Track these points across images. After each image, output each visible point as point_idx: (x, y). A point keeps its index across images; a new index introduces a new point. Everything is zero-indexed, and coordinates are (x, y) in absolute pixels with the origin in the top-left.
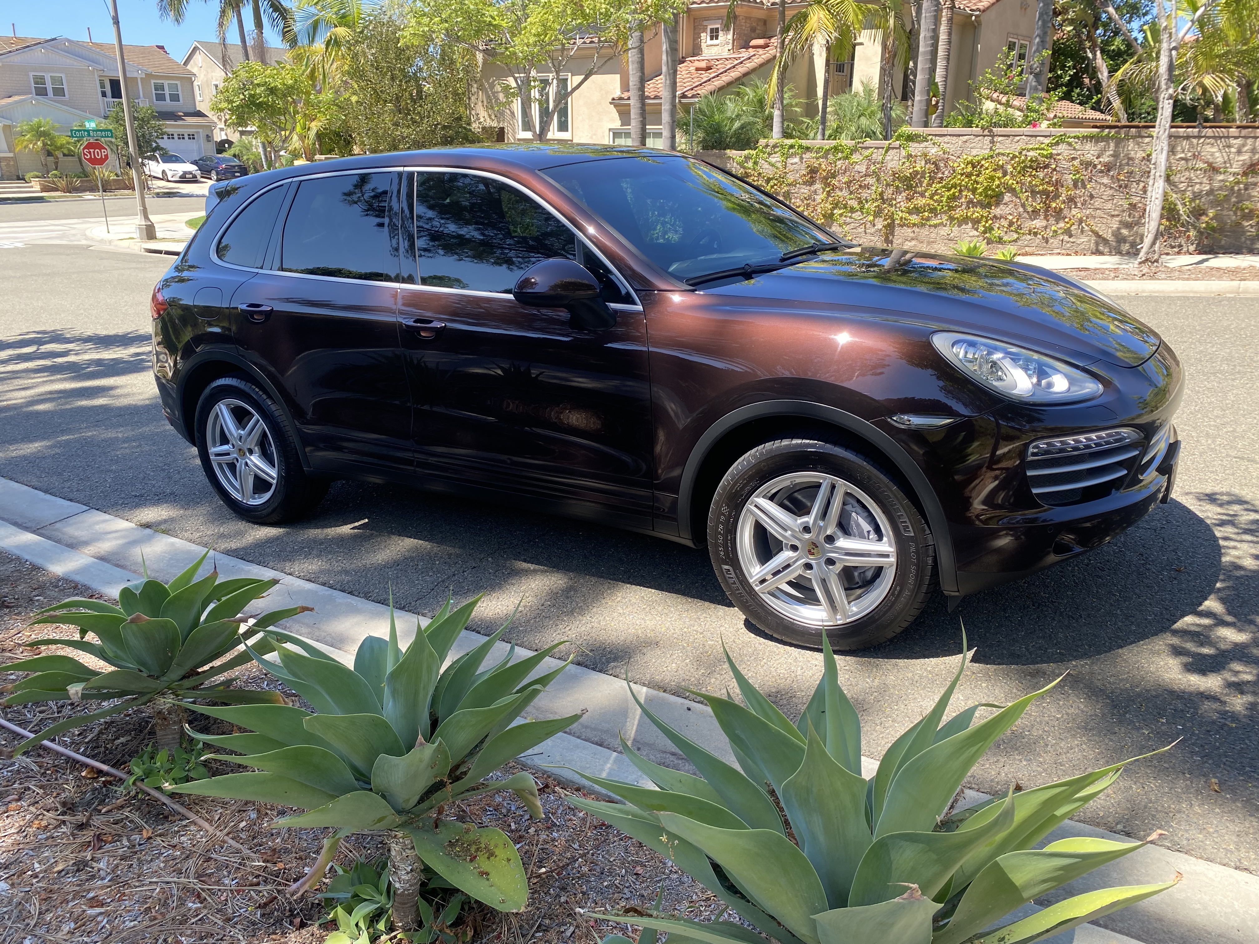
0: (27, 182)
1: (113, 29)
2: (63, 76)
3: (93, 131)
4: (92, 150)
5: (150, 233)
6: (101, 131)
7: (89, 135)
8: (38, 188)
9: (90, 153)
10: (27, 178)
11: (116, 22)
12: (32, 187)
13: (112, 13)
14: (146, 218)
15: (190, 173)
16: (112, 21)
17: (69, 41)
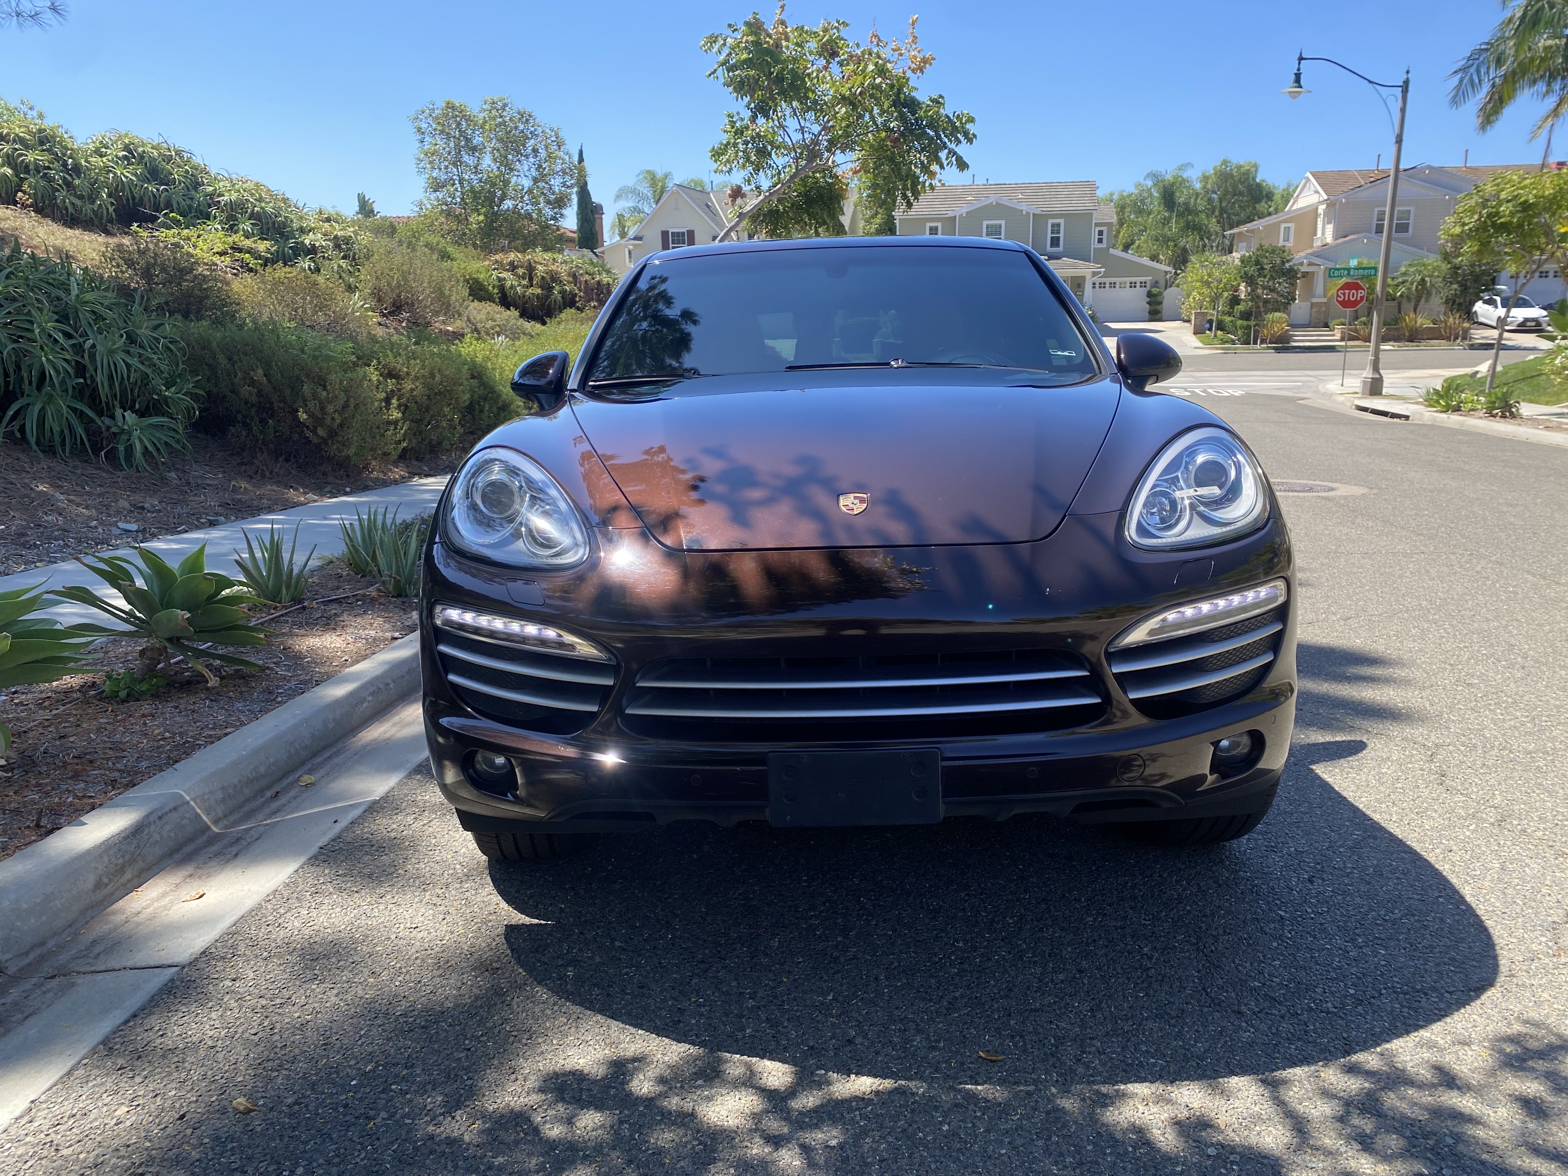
0: (1331, 330)
1: (1394, 149)
2: (1412, 209)
3: (1355, 269)
4: (1347, 291)
5: (1375, 388)
6: (1364, 269)
7: (1349, 274)
8: (1338, 336)
9: (1344, 294)
10: (1331, 325)
11: (1399, 140)
12: (1333, 335)
13: (1397, 131)
14: (1376, 368)
15: (1533, 320)
16: (1394, 140)
17: (1430, 168)
